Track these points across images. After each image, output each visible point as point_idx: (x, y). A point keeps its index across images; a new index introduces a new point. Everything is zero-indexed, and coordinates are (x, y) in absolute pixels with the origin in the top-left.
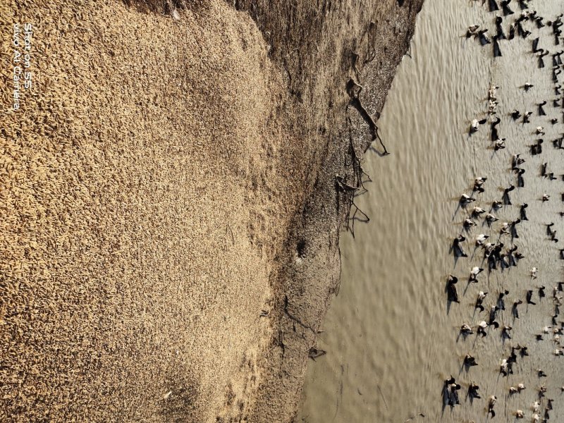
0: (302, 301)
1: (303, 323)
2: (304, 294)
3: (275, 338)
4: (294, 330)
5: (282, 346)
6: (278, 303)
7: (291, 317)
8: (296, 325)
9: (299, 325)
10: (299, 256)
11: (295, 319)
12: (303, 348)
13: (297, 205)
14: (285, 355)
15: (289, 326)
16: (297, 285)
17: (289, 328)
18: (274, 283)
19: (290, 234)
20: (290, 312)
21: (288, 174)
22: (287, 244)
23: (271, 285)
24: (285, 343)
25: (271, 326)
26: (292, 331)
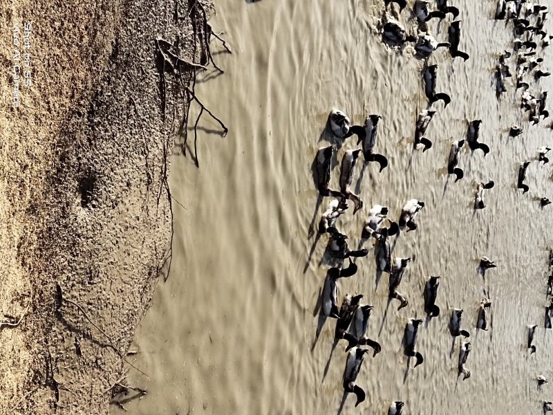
0: (93, 295)
1: (97, 337)
2: (96, 280)
3: (37, 372)
4: (78, 352)
5: (54, 386)
6: (41, 300)
7: (69, 328)
8: (82, 342)
9: (89, 342)
10: (84, 205)
11: (77, 331)
12: (98, 387)
13: (72, 97)
14: (59, 403)
15: (66, 344)
16: (82, 262)
17: (66, 350)
18: (29, 261)
19: (62, 159)
20: (67, 318)
21: (49, 31)
22: (55, 180)
23: (24, 264)
24: (59, 379)
25: (28, 347)
26: (73, 355)
